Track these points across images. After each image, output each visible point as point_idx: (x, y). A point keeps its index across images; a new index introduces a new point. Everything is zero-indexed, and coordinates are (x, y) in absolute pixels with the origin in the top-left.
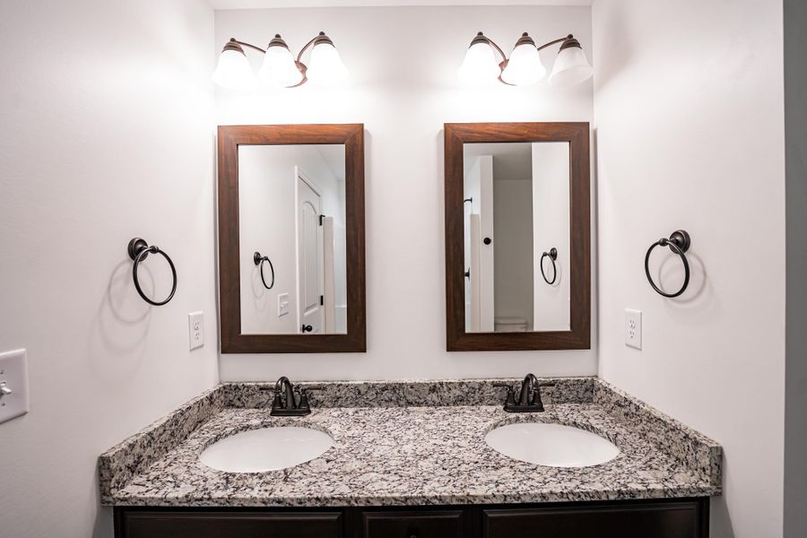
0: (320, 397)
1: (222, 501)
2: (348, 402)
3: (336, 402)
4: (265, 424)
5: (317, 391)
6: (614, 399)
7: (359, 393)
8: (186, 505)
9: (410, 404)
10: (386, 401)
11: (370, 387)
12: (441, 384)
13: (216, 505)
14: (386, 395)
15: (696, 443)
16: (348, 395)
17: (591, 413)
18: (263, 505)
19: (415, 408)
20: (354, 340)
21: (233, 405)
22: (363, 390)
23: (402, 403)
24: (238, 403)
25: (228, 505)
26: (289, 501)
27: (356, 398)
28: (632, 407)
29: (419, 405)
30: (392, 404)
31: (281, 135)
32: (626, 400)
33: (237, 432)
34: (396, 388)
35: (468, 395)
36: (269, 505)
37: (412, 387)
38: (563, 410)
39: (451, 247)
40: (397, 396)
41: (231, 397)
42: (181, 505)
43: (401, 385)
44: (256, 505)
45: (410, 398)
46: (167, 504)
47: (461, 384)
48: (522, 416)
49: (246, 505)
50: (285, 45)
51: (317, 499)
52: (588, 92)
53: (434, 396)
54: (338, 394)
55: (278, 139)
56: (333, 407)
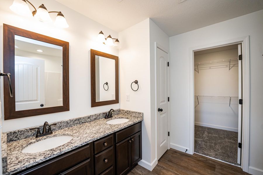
0: (54, 128)
1: (58, 154)
2: (64, 127)
3: (60, 128)
4: (37, 140)
5: (53, 126)
6: (125, 111)
7: (68, 123)
8: (45, 160)
9: (83, 123)
10: (76, 124)
11: (71, 121)
12: (91, 116)
13: (56, 156)
14: (76, 122)
15: (140, 113)
16: (64, 125)
17: (121, 116)
18: (71, 150)
19: (84, 124)
20: (65, 107)
21: (12, 141)
22: (69, 122)
23: (80, 123)
24: (15, 139)
25: (60, 154)
26: (78, 146)
27: (67, 125)
28: (129, 112)
29: (85, 123)
30: (78, 124)
31: (38, 37)
32: (127, 111)
33: (27, 146)
34: (79, 119)
35: (96, 118)
36: (73, 149)
37: (83, 118)
38: (116, 116)
39: (93, 81)
40: (79, 121)
41: (11, 137)
42: (43, 161)
43: (80, 118)
44: (69, 151)
45: (83, 121)
46: (37, 164)
47: (95, 115)
48: (110, 119)
49: (66, 152)
50: (46, 9)
51: (86, 142)
52: (118, 50)
53: (89, 120)
54: (61, 125)
55: (36, 38)
56: (59, 129)
